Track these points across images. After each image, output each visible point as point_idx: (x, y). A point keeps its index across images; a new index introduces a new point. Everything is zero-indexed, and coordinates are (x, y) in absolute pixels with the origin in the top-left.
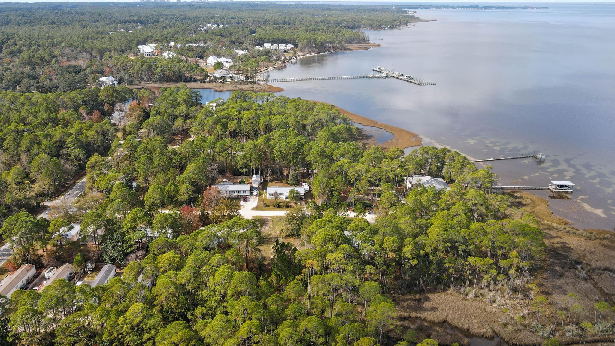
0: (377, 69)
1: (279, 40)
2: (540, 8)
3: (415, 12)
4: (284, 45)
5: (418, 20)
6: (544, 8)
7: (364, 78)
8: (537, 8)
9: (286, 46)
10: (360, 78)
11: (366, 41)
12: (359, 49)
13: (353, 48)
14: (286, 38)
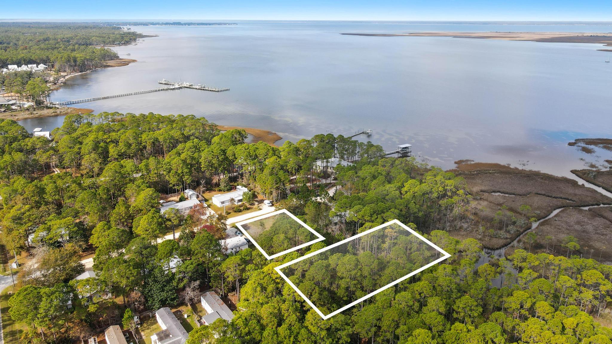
0: (163, 82)
1: (24, 60)
2: (231, 24)
3: (130, 29)
4: (35, 65)
5: (141, 36)
6: (234, 24)
7: (159, 91)
8: (229, 24)
9: (37, 67)
10: (156, 91)
11: (115, 57)
12: (119, 65)
13: (113, 65)
14: (33, 58)
